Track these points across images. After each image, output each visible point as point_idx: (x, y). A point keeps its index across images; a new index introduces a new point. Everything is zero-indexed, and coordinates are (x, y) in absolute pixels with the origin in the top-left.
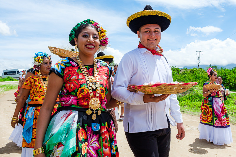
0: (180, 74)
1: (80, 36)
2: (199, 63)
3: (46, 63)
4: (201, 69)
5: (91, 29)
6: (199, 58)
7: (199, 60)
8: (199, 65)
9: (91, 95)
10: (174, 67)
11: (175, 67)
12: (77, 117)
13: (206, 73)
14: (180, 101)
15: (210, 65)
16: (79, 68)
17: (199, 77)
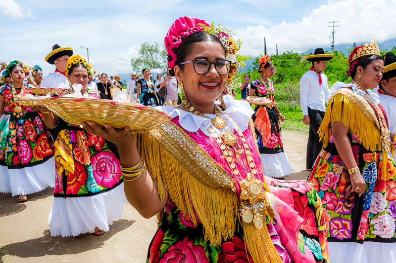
0: (300, 64)
1: (13, 72)
2: (333, 43)
3: (39, 74)
4: (337, 52)
5: (18, 68)
6: (333, 33)
7: (333, 36)
8: (333, 46)
9: (16, 105)
10: (290, 51)
11: (292, 52)
12: (9, 117)
13: (344, 59)
14: (294, 113)
15: (355, 44)
16: (11, 90)
17: (332, 68)
